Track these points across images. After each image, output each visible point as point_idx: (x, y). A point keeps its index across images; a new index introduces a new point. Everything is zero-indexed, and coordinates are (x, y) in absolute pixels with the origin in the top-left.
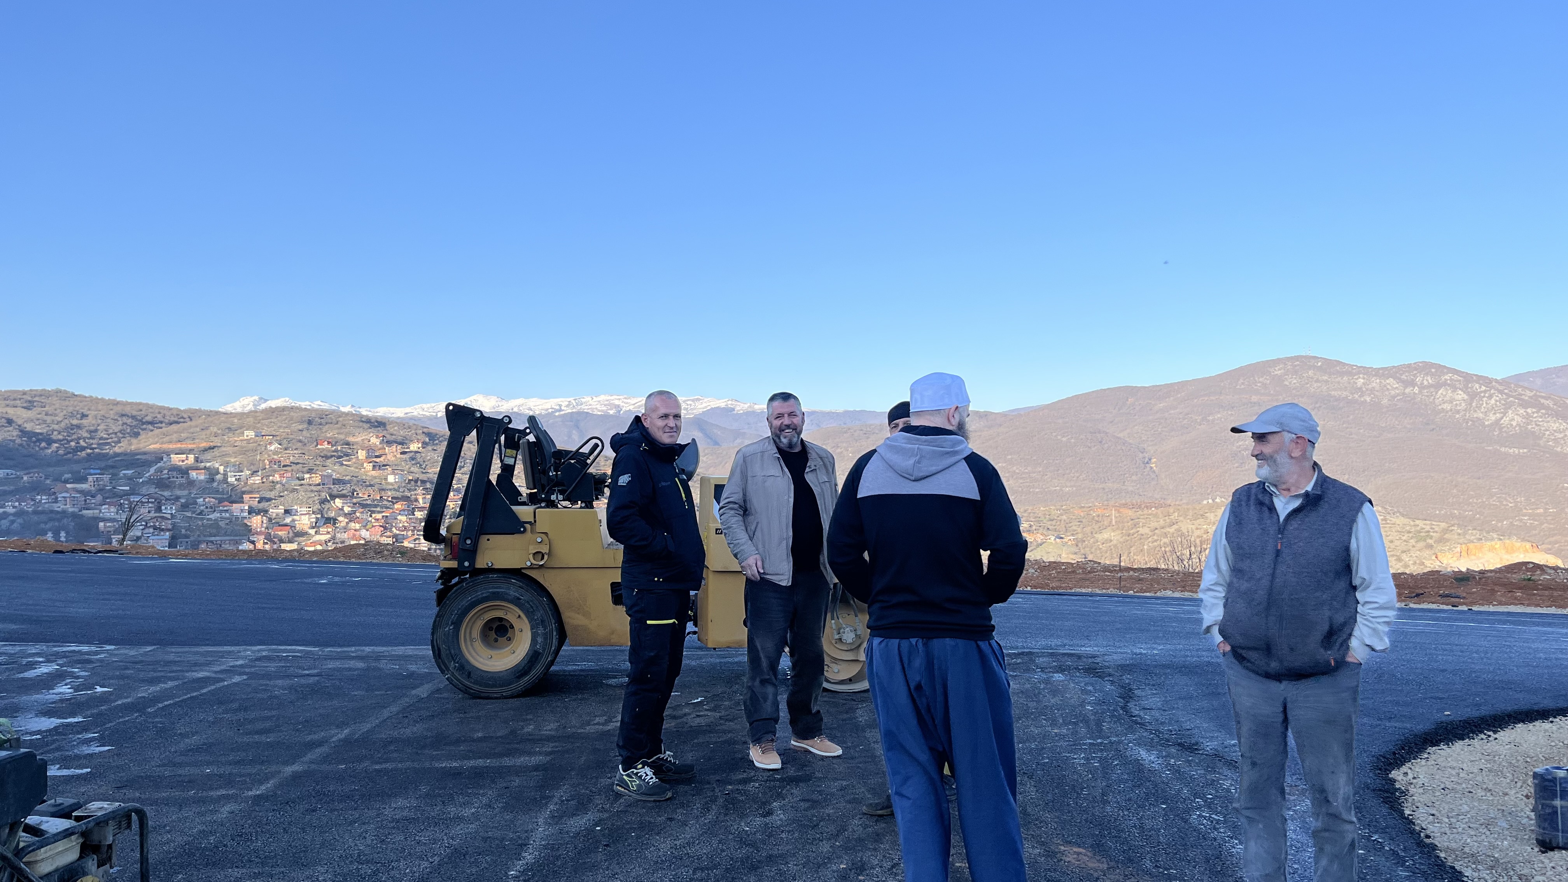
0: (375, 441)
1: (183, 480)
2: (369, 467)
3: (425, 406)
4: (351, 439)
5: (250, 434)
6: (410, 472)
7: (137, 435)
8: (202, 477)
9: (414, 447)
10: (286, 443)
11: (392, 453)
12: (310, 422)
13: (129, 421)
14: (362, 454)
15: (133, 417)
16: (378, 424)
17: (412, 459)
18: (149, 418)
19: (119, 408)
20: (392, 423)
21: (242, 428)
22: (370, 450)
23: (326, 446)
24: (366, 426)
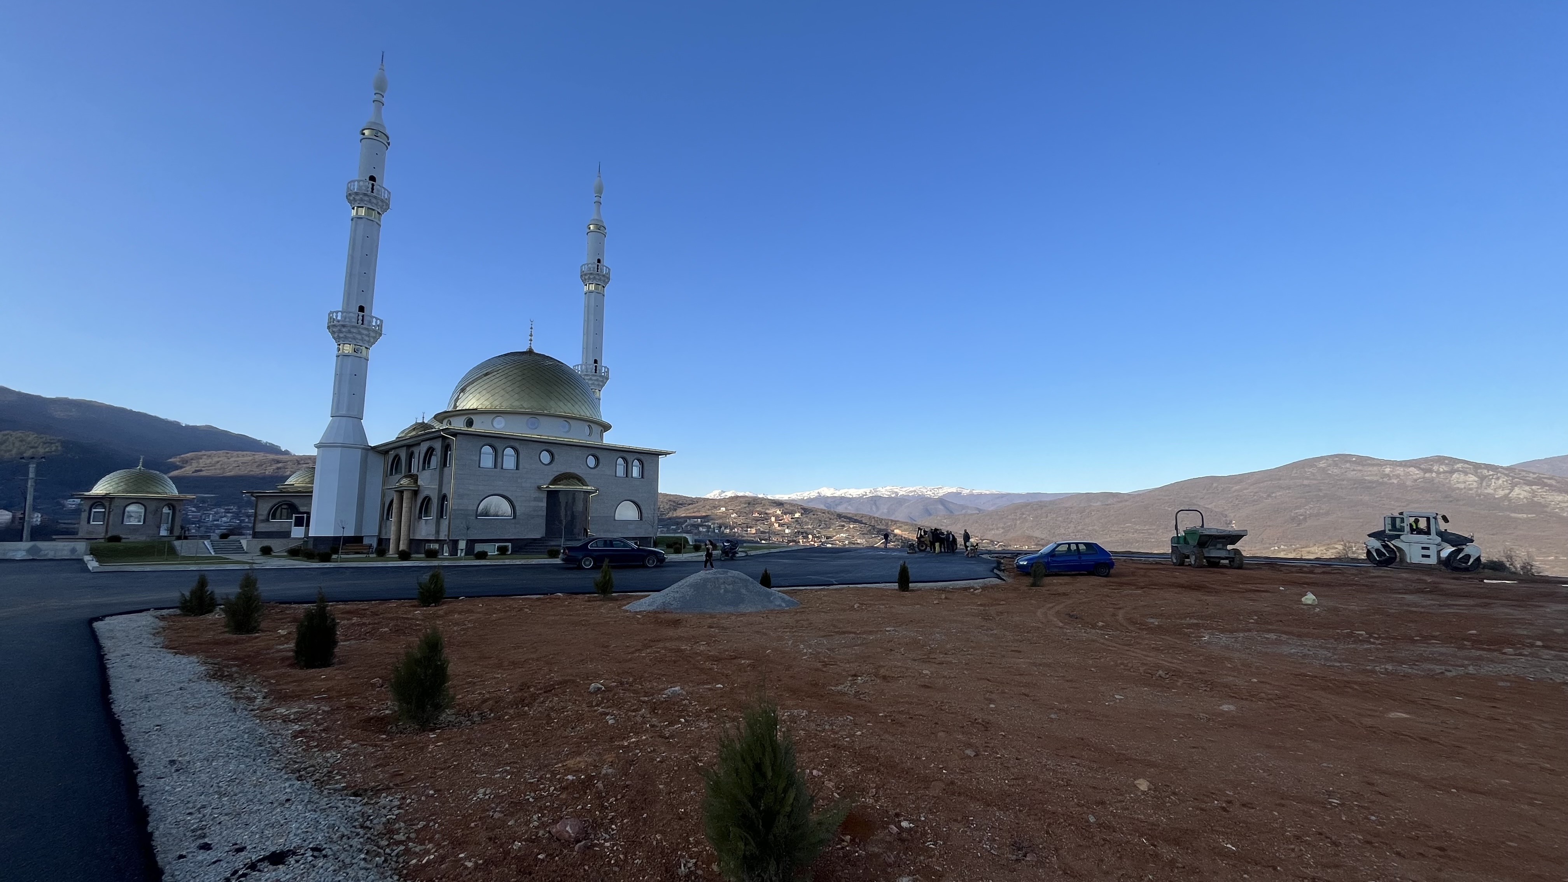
0: (779, 512)
1: (696, 531)
2: (776, 525)
3: (798, 494)
4: (768, 511)
5: (723, 509)
6: (796, 528)
7: (675, 510)
8: (704, 530)
9: (797, 515)
10: (739, 513)
11: (787, 518)
12: (749, 504)
13: (672, 503)
14: (773, 519)
15: (674, 502)
16: (779, 504)
17: (797, 521)
18: (680, 502)
19: (668, 497)
20: (786, 503)
21: (720, 506)
22: (777, 517)
23: (757, 515)
24: (775, 505)
